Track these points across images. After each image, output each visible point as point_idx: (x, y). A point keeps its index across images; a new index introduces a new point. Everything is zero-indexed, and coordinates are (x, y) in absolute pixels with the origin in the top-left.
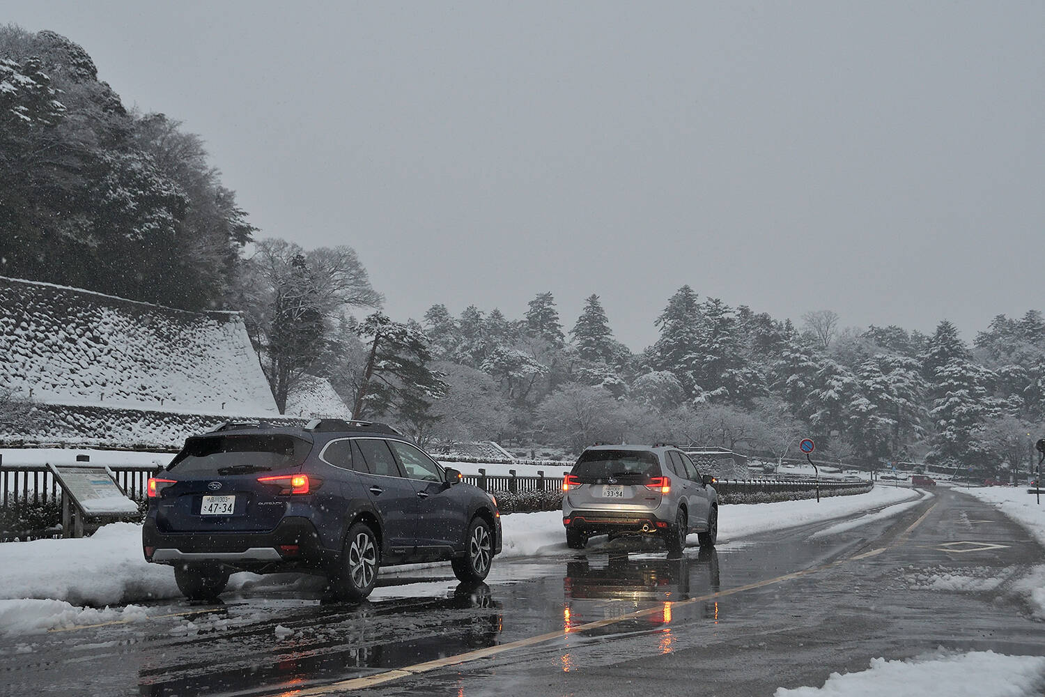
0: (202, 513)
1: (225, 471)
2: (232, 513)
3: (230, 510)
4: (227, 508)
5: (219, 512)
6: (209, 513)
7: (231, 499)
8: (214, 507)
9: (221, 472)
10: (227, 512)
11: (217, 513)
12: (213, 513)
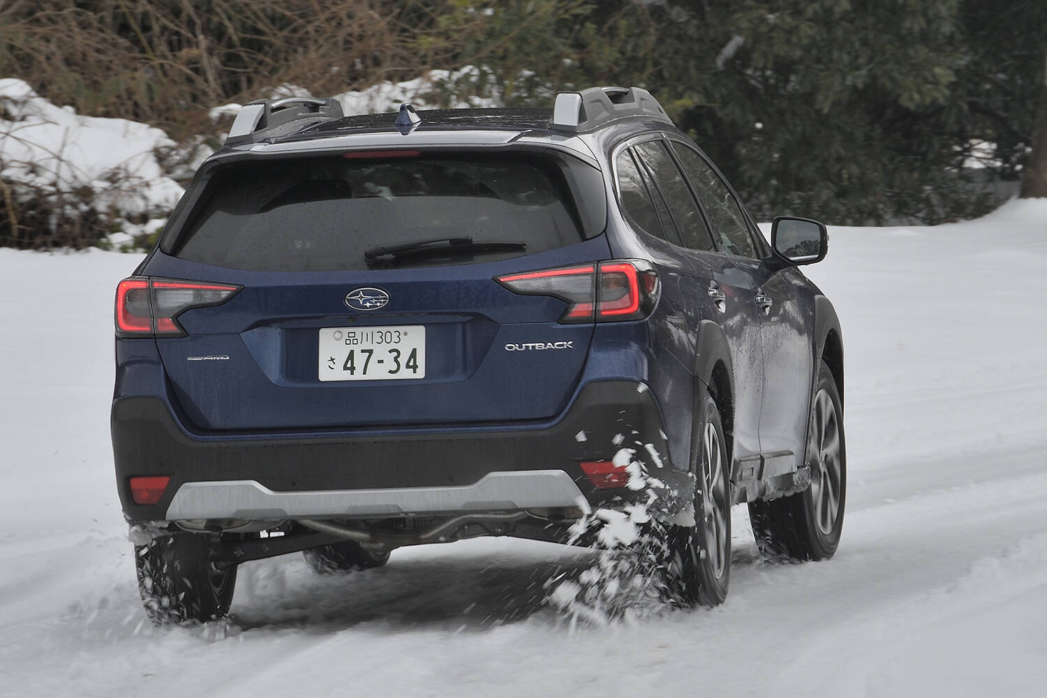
0: (325, 374)
1: (386, 257)
2: (421, 373)
3: (415, 367)
4: (403, 360)
5: (378, 372)
6: (346, 376)
7: (414, 338)
8: (360, 360)
9: (374, 260)
10: (406, 374)
11: (371, 375)
12: (358, 376)
